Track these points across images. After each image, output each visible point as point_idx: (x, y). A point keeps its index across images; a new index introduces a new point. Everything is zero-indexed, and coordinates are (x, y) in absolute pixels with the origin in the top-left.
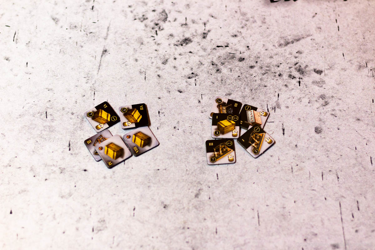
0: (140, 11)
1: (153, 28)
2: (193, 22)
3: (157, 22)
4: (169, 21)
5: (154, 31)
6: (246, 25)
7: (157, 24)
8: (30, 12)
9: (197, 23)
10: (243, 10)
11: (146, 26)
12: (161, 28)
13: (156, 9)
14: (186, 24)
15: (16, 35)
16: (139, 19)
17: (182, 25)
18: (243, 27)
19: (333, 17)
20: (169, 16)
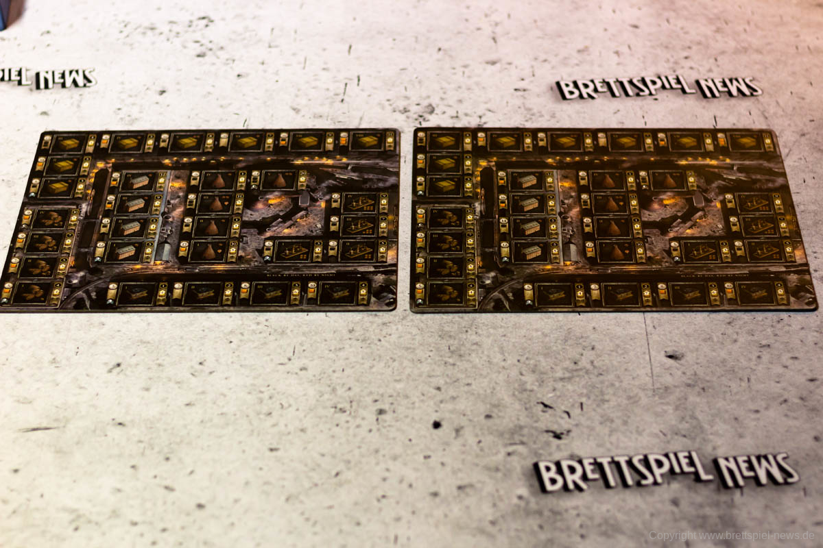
0: (401, 104)
1: (416, 119)
2: (466, 115)
3: (421, 114)
4: (437, 114)
5: (417, 122)
6: (531, 119)
7: (421, 116)
8: (265, 102)
9: (471, 116)
10: (528, 106)
11: (408, 117)
12: (426, 119)
13: (421, 102)
14: (457, 117)
15: (246, 123)
16: (400, 111)
17: (452, 117)
18: (527, 121)
19: (640, 113)
20: (436, 109)
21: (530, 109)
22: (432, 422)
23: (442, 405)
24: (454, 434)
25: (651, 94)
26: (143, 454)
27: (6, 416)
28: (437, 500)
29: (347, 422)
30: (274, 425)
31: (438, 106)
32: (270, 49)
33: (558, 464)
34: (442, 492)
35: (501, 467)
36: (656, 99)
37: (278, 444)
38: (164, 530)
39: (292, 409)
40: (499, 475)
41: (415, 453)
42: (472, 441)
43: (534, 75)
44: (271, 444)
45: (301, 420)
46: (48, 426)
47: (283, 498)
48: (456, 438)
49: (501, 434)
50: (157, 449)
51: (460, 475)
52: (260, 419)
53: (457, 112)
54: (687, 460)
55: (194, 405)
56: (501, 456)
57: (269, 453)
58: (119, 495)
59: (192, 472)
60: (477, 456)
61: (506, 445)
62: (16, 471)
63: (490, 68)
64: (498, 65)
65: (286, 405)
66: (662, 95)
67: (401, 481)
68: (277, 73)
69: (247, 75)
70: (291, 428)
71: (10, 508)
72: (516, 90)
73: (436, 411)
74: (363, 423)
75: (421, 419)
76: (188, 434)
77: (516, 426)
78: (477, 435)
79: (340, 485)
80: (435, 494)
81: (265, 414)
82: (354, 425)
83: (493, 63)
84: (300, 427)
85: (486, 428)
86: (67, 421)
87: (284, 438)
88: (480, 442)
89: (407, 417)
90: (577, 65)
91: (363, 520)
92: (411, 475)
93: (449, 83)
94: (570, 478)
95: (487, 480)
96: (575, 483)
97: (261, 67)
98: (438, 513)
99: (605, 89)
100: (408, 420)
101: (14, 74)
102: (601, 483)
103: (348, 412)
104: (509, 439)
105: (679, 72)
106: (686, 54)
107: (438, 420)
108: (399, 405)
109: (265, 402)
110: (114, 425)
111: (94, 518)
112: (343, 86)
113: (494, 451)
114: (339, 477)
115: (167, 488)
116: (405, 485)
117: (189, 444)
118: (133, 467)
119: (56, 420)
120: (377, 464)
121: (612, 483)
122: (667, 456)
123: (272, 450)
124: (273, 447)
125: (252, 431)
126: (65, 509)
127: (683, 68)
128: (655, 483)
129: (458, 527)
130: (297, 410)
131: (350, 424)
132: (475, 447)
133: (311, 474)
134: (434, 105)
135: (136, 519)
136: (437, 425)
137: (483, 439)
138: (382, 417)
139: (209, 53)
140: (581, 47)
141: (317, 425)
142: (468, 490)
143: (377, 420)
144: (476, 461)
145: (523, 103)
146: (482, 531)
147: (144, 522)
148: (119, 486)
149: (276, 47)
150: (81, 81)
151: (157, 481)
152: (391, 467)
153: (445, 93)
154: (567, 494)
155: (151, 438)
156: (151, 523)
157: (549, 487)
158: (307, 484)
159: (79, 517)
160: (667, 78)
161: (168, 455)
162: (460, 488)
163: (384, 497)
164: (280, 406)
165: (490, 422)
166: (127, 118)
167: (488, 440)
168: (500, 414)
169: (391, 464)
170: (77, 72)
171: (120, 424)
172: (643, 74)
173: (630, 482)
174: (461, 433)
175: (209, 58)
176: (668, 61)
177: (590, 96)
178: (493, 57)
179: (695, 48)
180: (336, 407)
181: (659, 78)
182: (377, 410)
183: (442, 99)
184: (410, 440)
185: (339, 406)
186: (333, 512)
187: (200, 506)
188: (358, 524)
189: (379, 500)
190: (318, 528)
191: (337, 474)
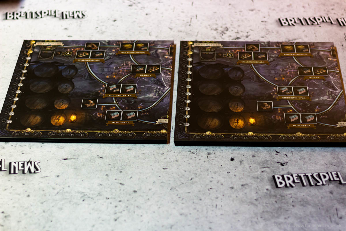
21: (267, 30)
22: (230, 158)
23: (234, 151)
24: (239, 163)
25: (318, 24)
26: (111, 170)
27: (53, 154)
28: (233, 190)
29: (195, 158)
30: (165, 159)
31: (230, 28)
32: (159, 4)
33: (283, 176)
34: (235, 187)
35: (259, 177)
36: (320, 26)
37: (166, 166)
38: (120, 201)
39: (172, 152)
40: (259, 180)
41: (224, 171)
42: (247, 166)
43: (269, 16)
44: (164, 166)
45: (176, 157)
46: (71, 158)
47: (169, 189)
48: (240, 165)
49: (259, 164)
50: (116, 168)
51: (242, 180)
52: (159, 156)
53: (238, 30)
54: (336, 175)
55: (131, 150)
56: (259, 173)
57: (163, 170)
58: (101, 187)
59: (131, 178)
60: (249, 172)
61: (261, 168)
62: (58, 176)
63: (251, 12)
64: (254, 12)
65: (169, 150)
66: (323, 25)
67: (218, 182)
68: (162, 13)
69: (150, 14)
70: (172, 160)
71: (56, 191)
72: (262, 22)
73: (232, 154)
74: (202, 158)
75: (226, 157)
76: (129, 162)
77: (265, 160)
78: (249, 164)
79: (193, 183)
80: (232, 188)
81: (161, 154)
82: (198, 159)
83: (252, 10)
84: (176, 160)
85: (253, 161)
86: (79, 156)
87: (169, 164)
88: (250, 166)
89: (220, 156)
90: (287, 12)
91: (202, 198)
92: (222, 180)
93: (234, 18)
94: (287, 182)
95: (253, 182)
96: (290, 184)
97: (156, 11)
98: (234, 196)
99: (299, 22)
100: (220, 157)
101: (53, 12)
102: (301, 184)
103: (195, 154)
104: (262, 165)
105: (330, 15)
106: (332, 7)
107: (233, 157)
108: (216, 151)
109: (161, 149)
110: (98, 158)
111: (91, 196)
112: (190, 19)
113: (256, 171)
114: (192, 180)
115: (121, 184)
116: (219, 184)
117: (130, 166)
118: (107, 175)
119: (74, 155)
120: (208, 175)
121: (305, 184)
122: (327, 173)
123: (164, 169)
124: (165, 168)
125: (156, 161)
126: (78, 192)
127: (331, 13)
128: (323, 185)
129: (242, 202)
130: (174, 152)
131: (196, 159)
132: (248, 169)
133: (181, 179)
134: (228, 27)
135: (108, 197)
136: (232, 159)
137: (251, 166)
138: (209, 156)
139: (134, 5)
140: (288, 4)
141: (183, 159)
142: (246, 186)
143: (208, 157)
144: (249, 174)
145: (265, 28)
146: (252, 203)
147: (111, 198)
148: (101, 183)
149: (162, 2)
150: (81, 16)
151: (117, 181)
152: (214, 176)
153: (232, 22)
154: (287, 188)
155: (114, 163)
156: (115, 198)
157: (279, 185)
158: (179, 183)
159: (85, 195)
160: (324, 18)
161: (121, 171)
162: (242, 185)
163: (211, 189)
164: (167, 151)
165: (254, 159)
166: (100, 32)
167: (254, 166)
168: (258, 155)
169: (214, 175)
170: (79, 12)
171: (101, 157)
172: (315, 16)
173: (312, 184)
174: (242, 163)
175: (134, 7)
176: (325, 10)
177: (293, 25)
178: (252, 8)
179: (336, 5)
180: (190, 152)
181: (321, 17)
182: (207, 153)
183: (231, 25)
184: (221, 165)
185: (192, 151)
186: (190, 194)
187: (135, 191)
188: (201, 200)
189: (209, 190)
190: (184, 201)
191: (191, 179)
